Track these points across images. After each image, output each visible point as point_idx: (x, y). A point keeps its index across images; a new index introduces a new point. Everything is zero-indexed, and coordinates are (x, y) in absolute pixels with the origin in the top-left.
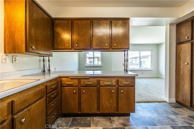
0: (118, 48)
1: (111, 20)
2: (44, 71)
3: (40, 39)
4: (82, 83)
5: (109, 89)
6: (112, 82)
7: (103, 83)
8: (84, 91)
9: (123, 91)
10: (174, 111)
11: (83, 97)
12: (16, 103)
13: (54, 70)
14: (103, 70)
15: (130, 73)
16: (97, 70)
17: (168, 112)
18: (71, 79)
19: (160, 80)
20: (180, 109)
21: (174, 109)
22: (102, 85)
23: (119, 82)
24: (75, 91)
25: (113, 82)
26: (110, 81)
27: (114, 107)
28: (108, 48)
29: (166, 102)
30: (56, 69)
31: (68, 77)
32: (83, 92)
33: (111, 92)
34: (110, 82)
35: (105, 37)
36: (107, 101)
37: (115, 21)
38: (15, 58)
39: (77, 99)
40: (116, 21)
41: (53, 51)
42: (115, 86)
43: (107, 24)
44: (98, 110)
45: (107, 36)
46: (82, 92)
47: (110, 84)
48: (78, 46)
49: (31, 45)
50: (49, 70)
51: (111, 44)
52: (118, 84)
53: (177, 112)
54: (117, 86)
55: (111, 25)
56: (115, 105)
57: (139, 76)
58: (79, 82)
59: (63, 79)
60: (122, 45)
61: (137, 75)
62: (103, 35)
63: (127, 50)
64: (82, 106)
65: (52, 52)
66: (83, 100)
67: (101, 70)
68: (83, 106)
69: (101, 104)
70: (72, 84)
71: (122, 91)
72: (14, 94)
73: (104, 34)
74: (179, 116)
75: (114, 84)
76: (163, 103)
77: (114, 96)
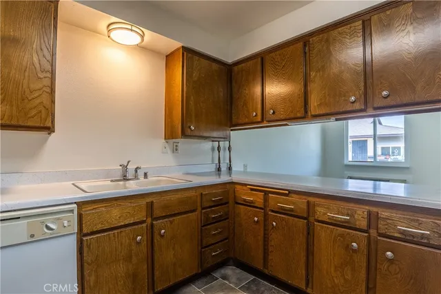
0: (397, 102)
2: (219, 169)
3: (204, 110)
4: (271, 202)
5: (342, 235)
6: (352, 216)
7: (324, 214)
8: (274, 223)
9: (395, 255)
11: (275, 238)
12: (155, 205)
13: (242, 170)
18: (252, 190)
22: (321, 218)
23: (381, 223)
24: (256, 219)
25: (356, 216)
26: (345, 212)
30: (248, 167)
31: (246, 185)
32: (273, 225)
33: (349, 248)
34: (348, 215)
38: (177, 146)
39: (261, 238)
41: (232, 130)
42: (365, 231)
43: (353, 35)
44: (310, 284)
46: (271, 226)
47: (347, 221)
48: (274, 113)
49: (189, 125)
50: (230, 168)
52: (378, 228)
54: (374, 232)
55: (368, 32)
58: (266, 200)
59: (238, 187)
64: (270, 257)
65: (228, 132)
66: (272, 244)
68: (272, 259)
70: (252, 202)
71: (390, 254)
72: (153, 193)
75: (363, 224)
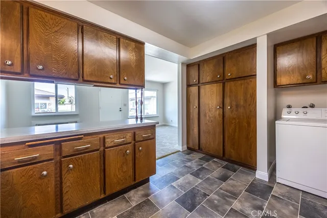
0: (129, 83)
1: (118, 37)
4: (65, 149)
5: (121, 150)
6: (125, 138)
7: (111, 142)
8: (71, 166)
9: (142, 148)
10: (189, 158)
11: (70, 179)
14: (81, 122)
15: (145, 121)
16: (67, 123)
17: (184, 161)
19: (167, 127)
20: (192, 155)
21: (187, 156)
22: (109, 145)
23: (137, 136)
24: (45, 173)
25: (127, 137)
26: (122, 137)
27: (130, 177)
28: (113, 82)
29: (180, 151)
32: (69, 167)
33: (125, 154)
35: (107, 62)
36: (119, 171)
37: (125, 40)
39: (51, 188)
40: (127, 41)
42: (130, 143)
43: (112, 41)
44: (102, 191)
45: (111, 61)
46: (66, 169)
47: (123, 141)
48: (43, 69)
51: (118, 75)
52: (134, 140)
53: (191, 158)
54: (133, 142)
55: (118, 45)
56: (131, 172)
57: (160, 124)
58: (57, 149)
60: (136, 79)
61: (158, 123)
62: (105, 59)
63: (142, 89)
64: (65, 198)
66: (68, 185)
67: (76, 122)
68: (68, 199)
69: (107, 180)
71: (140, 148)
73: (106, 57)
74: (193, 162)
75: (129, 140)
76: (178, 153)
77: (130, 158)
